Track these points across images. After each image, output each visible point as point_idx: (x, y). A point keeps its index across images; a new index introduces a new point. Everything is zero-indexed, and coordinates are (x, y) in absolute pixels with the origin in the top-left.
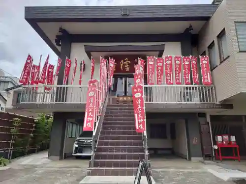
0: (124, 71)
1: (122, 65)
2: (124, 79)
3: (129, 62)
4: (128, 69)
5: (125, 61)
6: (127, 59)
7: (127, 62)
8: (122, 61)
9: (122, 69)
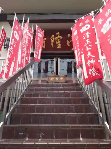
0: (55, 48)
1: (52, 41)
2: (55, 60)
3: (61, 37)
4: (59, 47)
5: (56, 36)
6: (58, 33)
7: (58, 37)
8: (53, 36)
9: (53, 46)
